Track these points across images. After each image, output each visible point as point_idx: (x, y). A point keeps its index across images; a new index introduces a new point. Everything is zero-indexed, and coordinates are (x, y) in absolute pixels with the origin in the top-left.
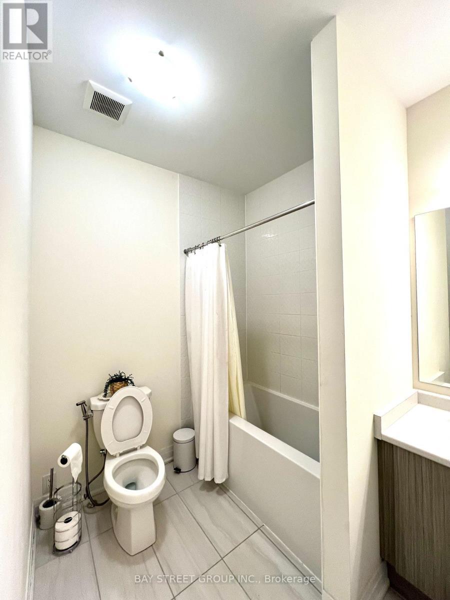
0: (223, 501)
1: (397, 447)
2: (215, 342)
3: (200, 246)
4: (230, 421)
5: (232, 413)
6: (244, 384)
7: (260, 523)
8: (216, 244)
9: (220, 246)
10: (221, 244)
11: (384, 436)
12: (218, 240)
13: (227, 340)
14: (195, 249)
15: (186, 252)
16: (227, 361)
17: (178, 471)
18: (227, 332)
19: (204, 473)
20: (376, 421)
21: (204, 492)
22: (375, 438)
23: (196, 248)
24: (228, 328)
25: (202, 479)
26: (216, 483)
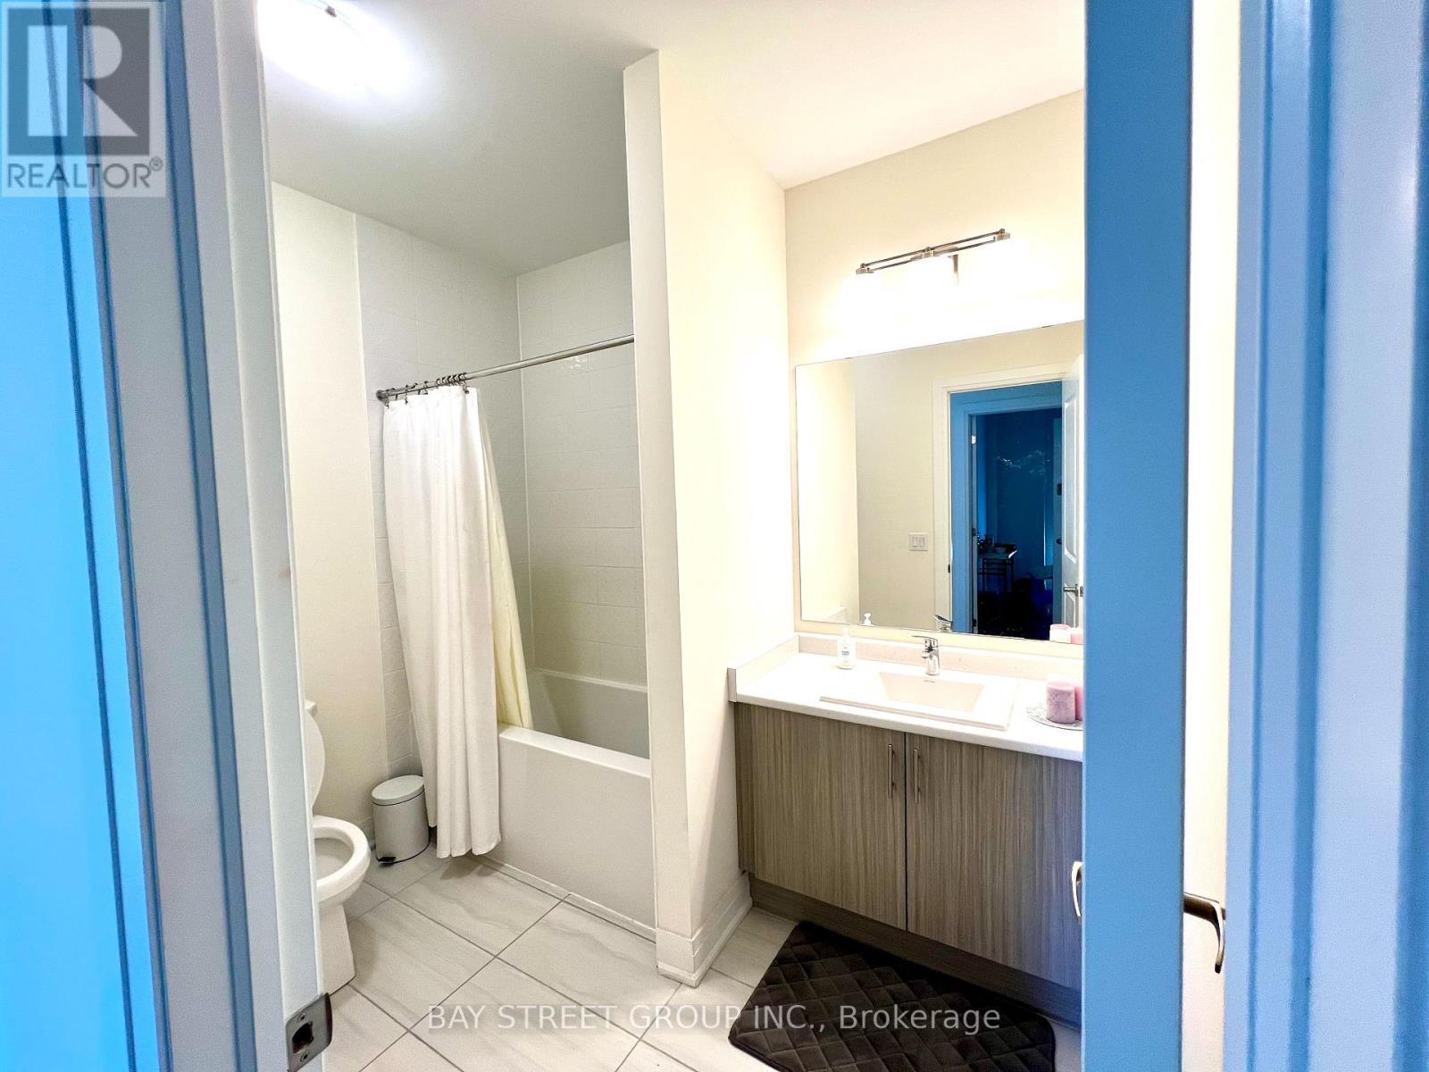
0: (492, 883)
1: (754, 706)
2: (463, 586)
3: (417, 387)
4: (501, 735)
5: (503, 722)
6: (528, 672)
7: (563, 892)
8: (456, 389)
9: (467, 392)
10: (468, 389)
11: (741, 695)
12: (460, 380)
13: (488, 580)
14: (407, 392)
15: (382, 397)
16: (491, 622)
17: (388, 861)
18: (488, 565)
19: (450, 844)
20: (731, 677)
21: (452, 881)
22: (730, 702)
23: (408, 390)
24: (490, 558)
25: (447, 856)
26: (477, 854)
